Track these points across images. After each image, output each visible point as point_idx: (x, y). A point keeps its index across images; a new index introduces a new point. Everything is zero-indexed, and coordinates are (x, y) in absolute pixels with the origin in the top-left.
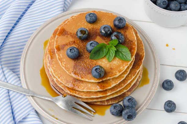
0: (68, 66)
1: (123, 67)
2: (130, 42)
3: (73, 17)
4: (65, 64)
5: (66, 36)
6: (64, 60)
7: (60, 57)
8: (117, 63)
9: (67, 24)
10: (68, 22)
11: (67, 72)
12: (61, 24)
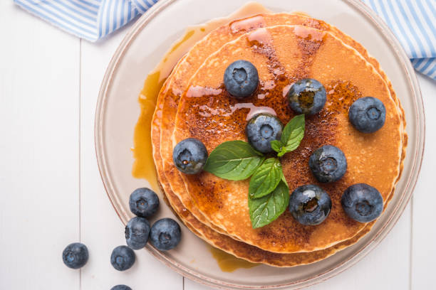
0: (210, 75)
1: (222, 221)
2: (304, 234)
3: (368, 64)
4: (213, 65)
5: (298, 52)
6: (225, 62)
7: (234, 49)
8: (232, 204)
9: (343, 47)
10: (348, 50)
11: (193, 76)
12: (347, 35)
